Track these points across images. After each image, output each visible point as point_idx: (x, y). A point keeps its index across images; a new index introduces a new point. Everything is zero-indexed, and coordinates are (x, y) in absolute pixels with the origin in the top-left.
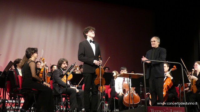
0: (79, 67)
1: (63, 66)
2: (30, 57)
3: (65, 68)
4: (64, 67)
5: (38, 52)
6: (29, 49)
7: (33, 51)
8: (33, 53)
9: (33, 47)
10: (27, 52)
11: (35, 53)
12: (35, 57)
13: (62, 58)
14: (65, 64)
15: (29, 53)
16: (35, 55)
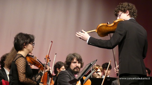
0: (101, 67)
1: (73, 66)
2: (21, 49)
3: (76, 70)
4: (75, 68)
5: (35, 42)
6: (21, 35)
7: (28, 41)
8: (27, 44)
9: (28, 33)
10: (16, 39)
11: (29, 43)
12: (28, 50)
13: (72, 52)
14: (75, 62)
15: (22, 42)
16: (30, 46)
